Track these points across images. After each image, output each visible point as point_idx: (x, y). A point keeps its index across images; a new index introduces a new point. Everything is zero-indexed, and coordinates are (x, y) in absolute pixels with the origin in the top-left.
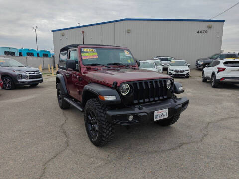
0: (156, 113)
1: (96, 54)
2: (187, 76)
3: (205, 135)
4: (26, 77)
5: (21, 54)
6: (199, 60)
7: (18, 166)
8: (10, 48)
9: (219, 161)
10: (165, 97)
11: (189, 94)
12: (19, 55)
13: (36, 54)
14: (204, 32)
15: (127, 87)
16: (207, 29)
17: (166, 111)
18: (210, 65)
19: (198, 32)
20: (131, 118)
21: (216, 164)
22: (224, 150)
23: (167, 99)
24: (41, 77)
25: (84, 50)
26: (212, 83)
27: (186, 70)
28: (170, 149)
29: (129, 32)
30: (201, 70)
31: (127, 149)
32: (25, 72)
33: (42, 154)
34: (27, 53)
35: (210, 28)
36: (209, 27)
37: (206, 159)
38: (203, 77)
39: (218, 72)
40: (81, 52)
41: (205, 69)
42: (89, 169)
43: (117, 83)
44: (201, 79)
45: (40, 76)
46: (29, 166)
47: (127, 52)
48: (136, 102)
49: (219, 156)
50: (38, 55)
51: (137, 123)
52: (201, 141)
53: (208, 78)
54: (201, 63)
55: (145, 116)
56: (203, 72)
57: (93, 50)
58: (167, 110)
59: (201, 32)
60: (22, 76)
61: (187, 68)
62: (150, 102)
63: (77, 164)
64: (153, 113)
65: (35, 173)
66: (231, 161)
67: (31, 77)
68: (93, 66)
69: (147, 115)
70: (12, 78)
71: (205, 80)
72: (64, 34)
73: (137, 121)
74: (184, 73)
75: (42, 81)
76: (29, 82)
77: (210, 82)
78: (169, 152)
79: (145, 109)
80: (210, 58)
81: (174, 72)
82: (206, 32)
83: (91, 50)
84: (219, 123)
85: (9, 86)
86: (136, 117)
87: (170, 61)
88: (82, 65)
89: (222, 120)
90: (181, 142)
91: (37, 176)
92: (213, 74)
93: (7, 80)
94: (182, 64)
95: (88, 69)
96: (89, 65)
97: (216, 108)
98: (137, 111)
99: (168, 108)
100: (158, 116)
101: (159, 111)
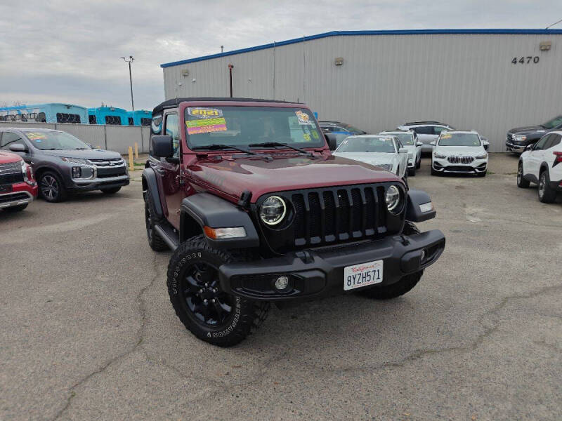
0: (348, 272)
1: (222, 121)
2: (482, 172)
3: (489, 332)
4: (90, 173)
5: (92, 119)
6: (514, 131)
7: (16, 387)
8: (68, 107)
9: (510, 407)
10: (382, 230)
11: (473, 220)
12: (88, 123)
13: (127, 121)
14: (532, 61)
15: (278, 205)
16: (538, 53)
17: (379, 265)
18: (539, 144)
19: (514, 61)
20: (282, 283)
21: (497, 414)
22: (531, 376)
23: (384, 235)
24: (124, 174)
25: (195, 111)
26: (541, 193)
27: (478, 158)
28: (387, 365)
29: (339, 64)
30: (517, 155)
31: (278, 359)
32: (87, 163)
33: (76, 361)
34: (107, 118)
35: (547, 50)
36: (545, 49)
37: (475, 399)
38: (521, 176)
39: (556, 163)
40: (185, 117)
41: (526, 156)
42: (171, 407)
43: (250, 195)
44: (515, 181)
45: (122, 171)
46: (39, 389)
47: (304, 115)
48: (300, 242)
49: (512, 391)
50: (131, 121)
51: (296, 295)
52: (475, 346)
53: (531, 177)
54: (520, 138)
55: (318, 278)
56: (521, 162)
57: (216, 111)
58: (381, 262)
59: (522, 61)
60: (80, 172)
61: (482, 152)
62: (338, 241)
63: (148, 391)
64: (341, 270)
65: (46, 406)
66: (543, 407)
67: (101, 174)
68: (213, 152)
69: (322, 275)
70: (58, 175)
71: (525, 183)
72: (187, 72)
73: (297, 292)
74: (473, 164)
75: (126, 182)
76: (97, 186)
77: (536, 188)
78: (381, 372)
79: (318, 262)
80: (544, 127)
81: (446, 163)
82: (536, 60)
83: (211, 112)
84: (534, 300)
85: (54, 194)
86: (294, 280)
87: (439, 133)
88: (185, 150)
89: (545, 290)
90: (420, 347)
91: (49, 414)
92: (544, 168)
93: (49, 180)
94: (470, 142)
95: (202, 158)
96: (203, 148)
97: (537, 258)
98: (297, 265)
99: (383, 259)
100: (354, 279)
101: (357, 266)
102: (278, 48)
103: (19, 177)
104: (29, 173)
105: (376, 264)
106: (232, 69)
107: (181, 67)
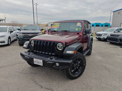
58: (42, 60)
107: (118, 11)
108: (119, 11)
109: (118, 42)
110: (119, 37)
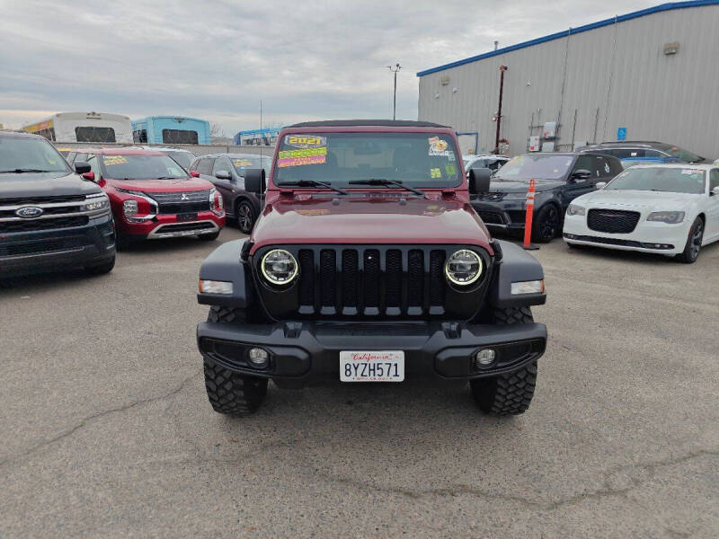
1: (323, 151)
10: (437, 310)
17: (397, 357)
25: (294, 140)
29: (670, 52)
40: (280, 147)
47: (441, 143)
48: (306, 310)
58: (400, 354)
64: (335, 354)
72: (448, 80)
83: (312, 140)
88: (269, 185)
99: (405, 351)
100: (356, 369)
101: (361, 353)
102: (574, 37)
103: (206, 206)
104: (216, 201)
105: (391, 355)
106: (506, 72)
107: (441, 74)
108: (446, 72)
109: (504, 226)
110: (508, 199)
